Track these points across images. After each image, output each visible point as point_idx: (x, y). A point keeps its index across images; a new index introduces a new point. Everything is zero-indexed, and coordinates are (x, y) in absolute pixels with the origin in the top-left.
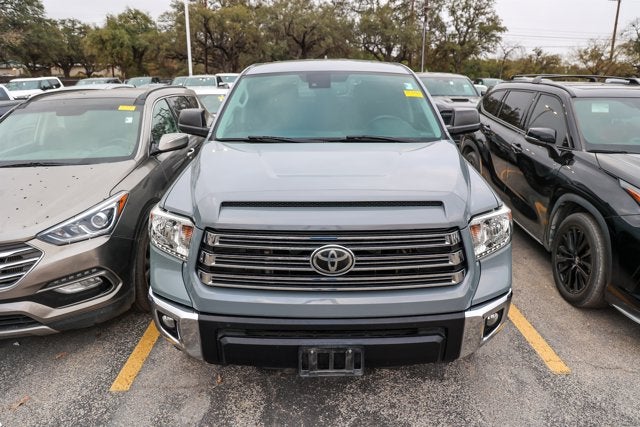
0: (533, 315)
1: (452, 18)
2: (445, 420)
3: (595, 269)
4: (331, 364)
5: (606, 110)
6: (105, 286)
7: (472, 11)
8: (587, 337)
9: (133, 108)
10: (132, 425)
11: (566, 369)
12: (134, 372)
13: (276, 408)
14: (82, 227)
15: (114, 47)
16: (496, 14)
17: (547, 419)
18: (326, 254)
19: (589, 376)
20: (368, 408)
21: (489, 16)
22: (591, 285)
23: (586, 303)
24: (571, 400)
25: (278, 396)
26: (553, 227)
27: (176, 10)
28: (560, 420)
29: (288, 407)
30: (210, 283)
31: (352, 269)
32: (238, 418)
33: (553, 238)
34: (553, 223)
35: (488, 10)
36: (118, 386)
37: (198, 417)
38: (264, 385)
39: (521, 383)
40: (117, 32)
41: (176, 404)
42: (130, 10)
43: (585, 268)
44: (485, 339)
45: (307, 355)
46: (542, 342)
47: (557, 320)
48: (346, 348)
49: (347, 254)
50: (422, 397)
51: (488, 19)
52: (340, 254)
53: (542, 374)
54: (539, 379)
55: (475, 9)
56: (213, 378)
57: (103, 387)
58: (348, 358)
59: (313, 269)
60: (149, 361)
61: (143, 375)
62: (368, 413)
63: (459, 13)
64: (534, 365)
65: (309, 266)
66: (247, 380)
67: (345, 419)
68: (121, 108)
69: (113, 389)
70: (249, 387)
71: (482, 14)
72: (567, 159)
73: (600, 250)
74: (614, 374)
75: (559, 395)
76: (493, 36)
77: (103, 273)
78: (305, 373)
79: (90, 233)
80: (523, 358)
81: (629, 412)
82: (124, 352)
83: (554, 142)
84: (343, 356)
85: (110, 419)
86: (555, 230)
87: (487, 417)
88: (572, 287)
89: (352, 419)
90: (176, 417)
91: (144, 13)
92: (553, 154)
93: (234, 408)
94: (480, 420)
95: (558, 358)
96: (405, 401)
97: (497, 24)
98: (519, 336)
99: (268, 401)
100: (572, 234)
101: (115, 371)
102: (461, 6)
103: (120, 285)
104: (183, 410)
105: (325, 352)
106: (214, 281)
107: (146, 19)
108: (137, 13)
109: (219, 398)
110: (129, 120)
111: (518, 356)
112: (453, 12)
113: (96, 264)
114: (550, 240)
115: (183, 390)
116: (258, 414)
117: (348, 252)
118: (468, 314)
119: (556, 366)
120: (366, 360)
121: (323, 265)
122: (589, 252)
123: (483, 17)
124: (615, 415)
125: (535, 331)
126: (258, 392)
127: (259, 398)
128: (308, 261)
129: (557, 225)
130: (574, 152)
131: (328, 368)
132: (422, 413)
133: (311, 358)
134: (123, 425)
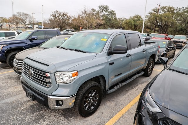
15: (129, 25)
27: (150, 14)
31: (33, 76)
40: (131, 21)
42: (136, 15)
58: (31, 96)
68: (65, 39)
91: (140, 16)
105: (29, 92)
107: (140, 17)
108: (138, 16)
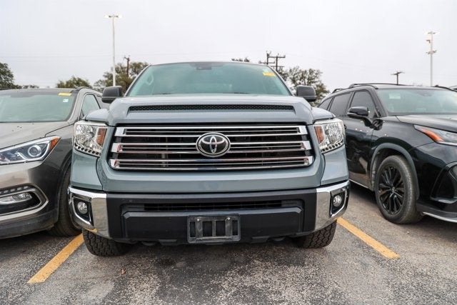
0: (367, 230)
1: (294, 85)
2: (308, 288)
3: (407, 189)
4: (214, 232)
5: (399, 97)
6: (33, 202)
7: (306, 80)
8: (408, 238)
9: (70, 94)
10: (44, 303)
11: (396, 256)
12: (51, 271)
13: (169, 287)
14: (19, 154)
16: (322, 82)
17: (389, 283)
18: (208, 140)
19: (414, 259)
20: (246, 284)
21: (318, 84)
22: (406, 203)
23: (404, 218)
24: (405, 272)
25: (171, 280)
26: (374, 172)
27: (107, 79)
28: (398, 283)
29: (179, 286)
30: (118, 167)
31: (229, 152)
32: (136, 295)
33: (375, 181)
34: (374, 169)
35: (316, 80)
36: (35, 279)
37: (102, 296)
38: (160, 274)
39: (365, 265)
41: (85, 288)
42: (75, 78)
43: (400, 193)
44: (333, 215)
45: (193, 223)
46: (376, 242)
47: (385, 231)
48: (225, 216)
49: (224, 140)
50: (288, 276)
51: (317, 86)
52: (219, 139)
53: (379, 259)
54: (378, 262)
55: (308, 79)
56: (118, 272)
57: (22, 281)
58: (228, 225)
59: (198, 152)
60: (66, 264)
61: (59, 272)
62: (245, 287)
63: (298, 82)
64: (373, 254)
65: (196, 150)
66: (146, 272)
67: (227, 291)
68: (60, 94)
69: (29, 282)
70: (147, 276)
71: (313, 82)
72: (377, 124)
73: (408, 175)
74: (432, 257)
75: (395, 270)
76: (321, 96)
77: (33, 190)
78: (193, 240)
79: (25, 159)
80: (364, 251)
81: (448, 276)
82: (44, 259)
83: (367, 115)
84: (224, 223)
85: (24, 300)
86: (375, 175)
87: (341, 284)
88: (393, 210)
89: (233, 291)
90: (83, 296)
92: (368, 124)
93: (134, 289)
94: (336, 286)
95: (390, 251)
96: (275, 278)
97: (323, 89)
98: (358, 240)
99: (163, 284)
100: (388, 173)
101: (34, 272)
102: (299, 78)
103: (47, 202)
104: (89, 292)
105: (209, 220)
106: (121, 166)
107: (85, 84)
108: (79, 80)
109: (121, 284)
110: (66, 101)
111: (360, 250)
112: (294, 81)
113: (27, 181)
114: (373, 182)
115: (91, 280)
116: (154, 291)
117: (225, 139)
118: (318, 190)
119: (388, 254)
120: (241, 229)
121: (206, 147)
122: (401, 179)
123: (313, 84)
124: (438, 278)
125: (370, 237)
126: (154, 278)
127: (155, 282)
128: (194, 146)
129: (376, 170)
130: (381, 119)
131: (211, 236)
132: (289, 285)
133: (198, 226)
134: (34, 304)
